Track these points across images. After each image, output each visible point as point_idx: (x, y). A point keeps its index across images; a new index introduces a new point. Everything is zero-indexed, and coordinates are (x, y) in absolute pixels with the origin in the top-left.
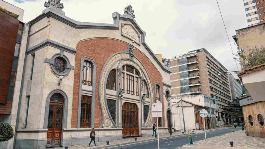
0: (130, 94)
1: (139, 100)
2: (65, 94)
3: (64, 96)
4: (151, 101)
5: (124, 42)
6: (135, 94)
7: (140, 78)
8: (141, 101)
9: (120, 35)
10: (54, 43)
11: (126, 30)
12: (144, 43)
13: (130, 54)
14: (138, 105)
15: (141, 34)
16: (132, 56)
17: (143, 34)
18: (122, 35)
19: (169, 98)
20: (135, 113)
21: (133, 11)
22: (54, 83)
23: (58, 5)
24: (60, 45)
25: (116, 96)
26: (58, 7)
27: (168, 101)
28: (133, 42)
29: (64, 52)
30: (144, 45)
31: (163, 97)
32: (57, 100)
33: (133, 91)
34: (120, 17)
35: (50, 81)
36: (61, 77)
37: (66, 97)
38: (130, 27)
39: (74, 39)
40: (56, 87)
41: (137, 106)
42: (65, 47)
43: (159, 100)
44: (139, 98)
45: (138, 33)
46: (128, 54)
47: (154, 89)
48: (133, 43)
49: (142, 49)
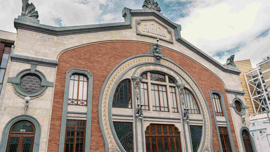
0: (160, 111)
1: (180, 119)
2: (36, 120)
3: (35, 123)
4: (204, 118)
5: (143, 43)
6: (171, 110)
7: (178, 87)
8: (183, 120)
9: (135, 34)
10: (20, 57)
11: (145, 27)
12: (179, 39)
13: (154, 56)
14: (179, 126)
15: (174, 29)
16: (158, 58)
17: (176, 27)
18: (138, 34)
19: (242, 111)
20: (174, 139)
21: (156, 3)
22: (17, 107)
23: (31, 14)
24: (30, 59)
25: (133, 117)
26: (31, 16)
27: (241, 116)
28: (158, 39)
29: (38, 66)
30: (181, 41)
31: (228, 110)
32: (24, 130)
33: (166, 106)
34: (131, 13)
35: (12, 105)
36: (28, 98)
37: (37, 124)
38: (153, 23)
39: (54, 49)
40: (20, 113)
41: (176, 129)
42: (38, 60)
43: (223, 116)
44: (180, 116)
45: (167, 28)
46: (152, 56)
47: (208, 100)
48: (158, 41)
49: (177, 47)
